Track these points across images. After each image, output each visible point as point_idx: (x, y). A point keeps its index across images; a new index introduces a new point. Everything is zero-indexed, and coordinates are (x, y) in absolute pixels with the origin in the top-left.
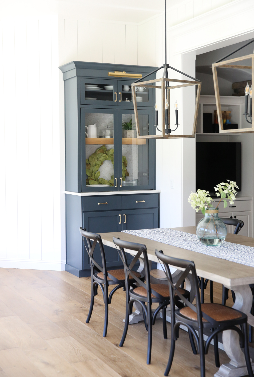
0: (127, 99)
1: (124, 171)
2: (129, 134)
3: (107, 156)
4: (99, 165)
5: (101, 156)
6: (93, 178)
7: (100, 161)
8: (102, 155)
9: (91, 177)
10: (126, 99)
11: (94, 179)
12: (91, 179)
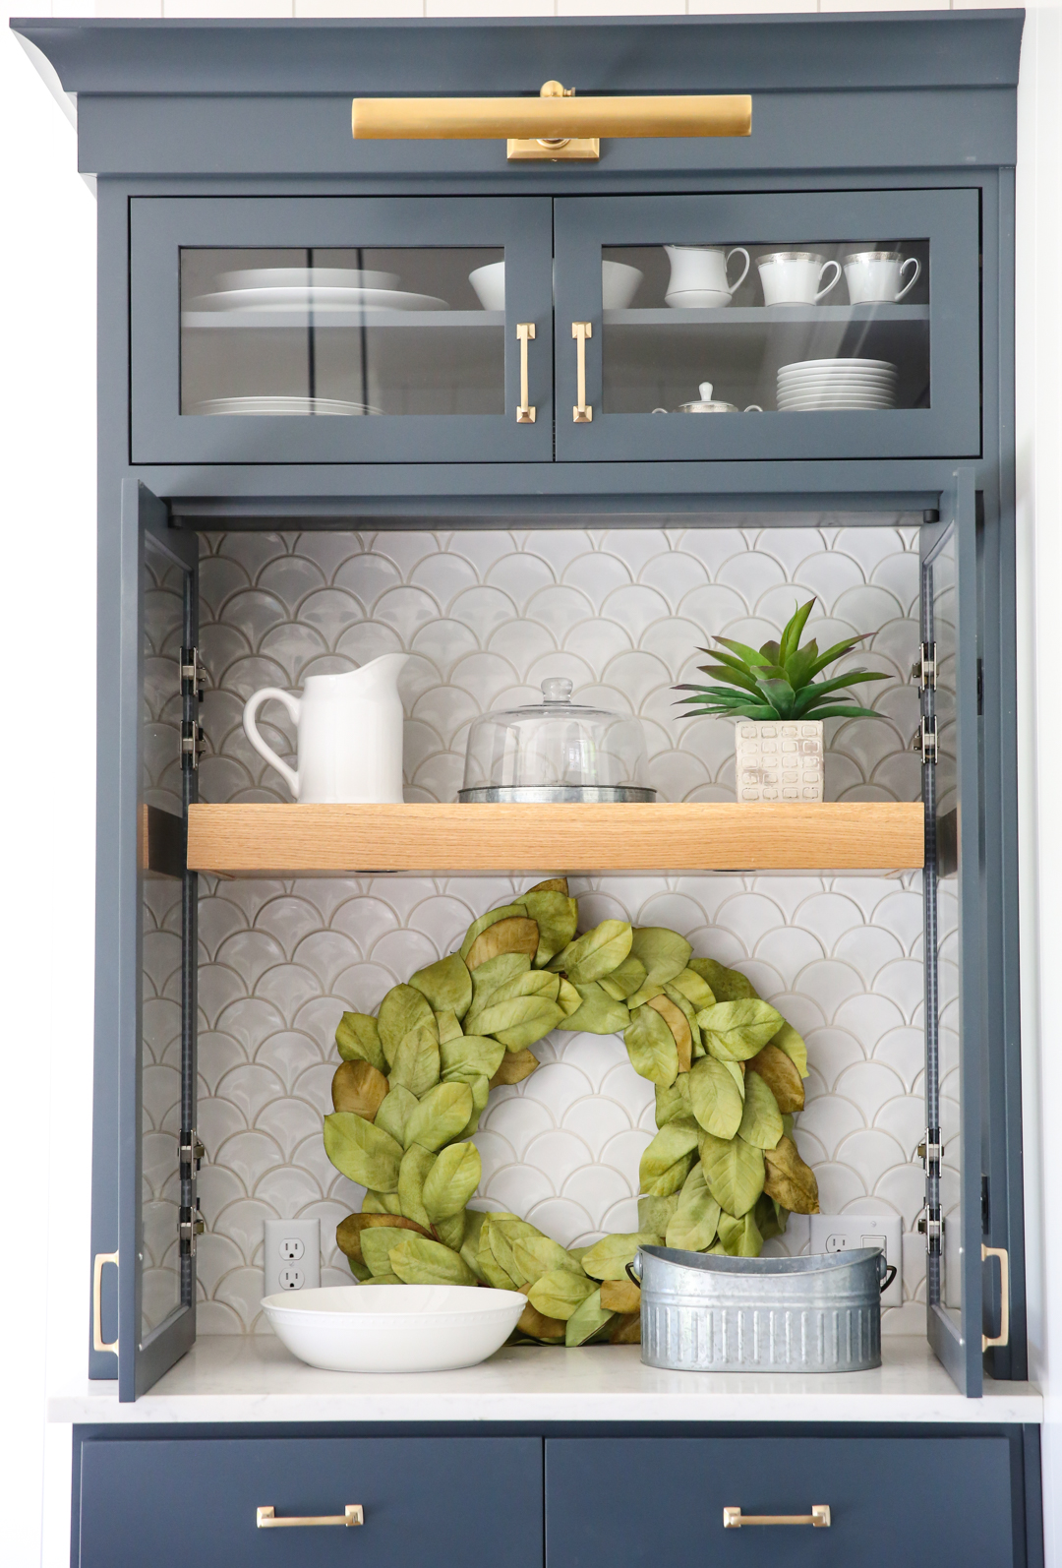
0: (706, 389)
1: (757, 1153)
2: (753, 763)
3: (567, 989)
4: (477, 1074)
5: (506, 986)
6: (407, 1212)
7: (491, 1036)
8: (516, 979)
9: (392, 1202)
10: (698, 398)
11: (423, 1220)
12: (384, 1220)
